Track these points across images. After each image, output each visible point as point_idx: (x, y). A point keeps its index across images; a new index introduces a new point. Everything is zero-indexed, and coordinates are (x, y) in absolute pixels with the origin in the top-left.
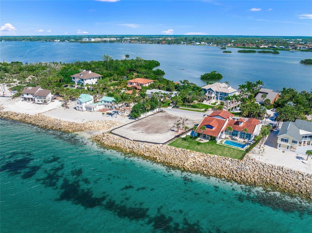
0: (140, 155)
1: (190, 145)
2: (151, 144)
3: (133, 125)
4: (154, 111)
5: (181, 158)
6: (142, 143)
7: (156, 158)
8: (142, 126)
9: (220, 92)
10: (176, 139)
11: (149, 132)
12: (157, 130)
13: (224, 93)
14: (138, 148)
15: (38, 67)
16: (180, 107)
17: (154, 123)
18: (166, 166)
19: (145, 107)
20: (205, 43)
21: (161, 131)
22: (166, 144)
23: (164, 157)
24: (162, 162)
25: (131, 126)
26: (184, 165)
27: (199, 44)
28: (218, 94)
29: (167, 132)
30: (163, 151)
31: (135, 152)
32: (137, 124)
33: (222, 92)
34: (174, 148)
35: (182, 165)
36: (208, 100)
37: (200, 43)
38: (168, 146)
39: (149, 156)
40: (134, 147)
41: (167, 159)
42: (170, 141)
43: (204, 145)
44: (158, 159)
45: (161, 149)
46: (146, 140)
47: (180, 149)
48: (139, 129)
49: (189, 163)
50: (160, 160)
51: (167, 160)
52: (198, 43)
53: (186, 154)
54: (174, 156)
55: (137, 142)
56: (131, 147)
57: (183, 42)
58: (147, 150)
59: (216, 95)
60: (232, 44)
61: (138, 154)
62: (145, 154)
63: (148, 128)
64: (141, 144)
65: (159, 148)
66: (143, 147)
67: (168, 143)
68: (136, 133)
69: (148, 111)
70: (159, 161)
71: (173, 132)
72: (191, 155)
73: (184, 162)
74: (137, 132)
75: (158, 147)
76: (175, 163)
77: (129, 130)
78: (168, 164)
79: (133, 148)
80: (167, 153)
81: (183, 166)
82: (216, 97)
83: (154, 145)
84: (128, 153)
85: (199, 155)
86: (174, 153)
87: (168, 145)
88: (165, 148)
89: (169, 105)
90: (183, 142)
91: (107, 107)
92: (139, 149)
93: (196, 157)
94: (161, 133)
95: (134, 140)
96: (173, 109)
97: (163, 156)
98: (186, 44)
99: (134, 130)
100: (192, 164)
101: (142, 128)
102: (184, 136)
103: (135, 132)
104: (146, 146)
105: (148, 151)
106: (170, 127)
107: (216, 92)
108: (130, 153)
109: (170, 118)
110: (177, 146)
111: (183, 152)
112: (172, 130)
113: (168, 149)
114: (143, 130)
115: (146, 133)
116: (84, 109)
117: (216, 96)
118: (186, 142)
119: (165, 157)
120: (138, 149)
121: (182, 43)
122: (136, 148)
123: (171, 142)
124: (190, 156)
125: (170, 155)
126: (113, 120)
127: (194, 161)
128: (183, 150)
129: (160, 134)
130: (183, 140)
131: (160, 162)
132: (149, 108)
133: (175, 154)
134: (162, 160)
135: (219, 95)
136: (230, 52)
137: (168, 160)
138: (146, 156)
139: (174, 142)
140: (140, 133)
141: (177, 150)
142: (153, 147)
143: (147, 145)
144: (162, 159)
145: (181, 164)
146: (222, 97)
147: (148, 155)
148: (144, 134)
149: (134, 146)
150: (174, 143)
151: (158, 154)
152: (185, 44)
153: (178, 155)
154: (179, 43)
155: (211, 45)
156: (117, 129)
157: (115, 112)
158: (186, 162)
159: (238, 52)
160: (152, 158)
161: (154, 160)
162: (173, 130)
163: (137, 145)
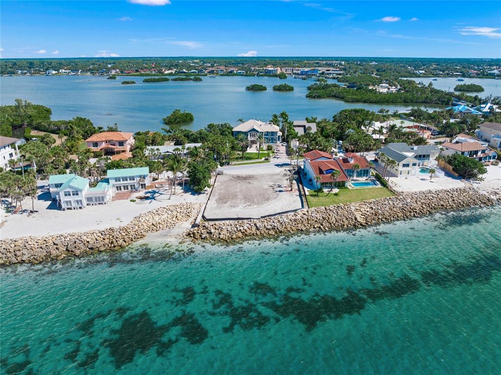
3: (216, 201)
8: (233, 199)
9: (264, 132)
12: (262, 196)
13: (270, 133)
16: (233, 163)
20: (67, 71)
21: (270, 196)
25: (218, 203)
27: (56, 74)
33: (267, 132)
34: (323, 208)
36: (251, 147)
37: (58, 70)
48: (236, 203)
52: (54, 72)
57: (20, 71)
60: (118, 70)
77: (225, 209)
88: (314, 211)
91: (122, 188)
94: (274, 198)
95: (262, 217)
99: (233, 206)
101: (238, 201)
106: (268, 188)
109: (245, 179)
112: (280, 191)
115: (255, 205)
116: (84, 203)
118: (321, 198)
121: (19, 73)
130: (314, 197)
136: (134, 83)
139: (310, 202)
146: (267, 138)
150: (313, 203)
152: (25, 73)
155: (79, 73)
157: (151, 193)
159: (144, 81)
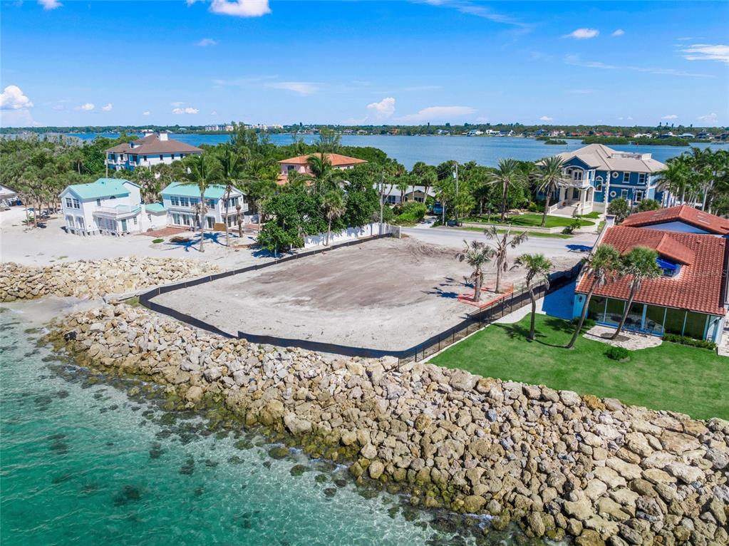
0: (260, 420)
1: (563, 362)
2: (329, 357)
3: (262, 275)
4: (362, 231)
5: (534, 453)
6: (282, 350)
7: (359, 444)
8: (301, 280)
9: (612, 172)
10: (474, 330)
11: (329, 300)
12: (371, 293)
13: (627, 175)
14: (258, 377)
15: (34, 145)
16: (465, 225)
17: (361, 270)
18: (432, 509)
19: (323, 205)
20: (495, 132)
21: (392, 298)
22: (419, 355)
23: (412, 437)
24: (400, 474)
25: (254, 279)
26: (570, 507)
27: (481, 135)
28: (605, 178)
29: (419, 300)
30: (402, 400)
31: (230, 401)
32: (280, 273)
33: (621, 173)
34: (469, 379)
35: (547, 509)
36: (564, 205)
37: (484, 131)
38: (434, 367)
39: (314, 433)
40: (231, 376)
41: (429, 455)
42: (443, 343)
43: (649, 362)
44: (369, 451)
45: (393, 388)
46: (310, 336)
47: (515, 387)
48: (284, 290)
49: (597, 488)
50: (383, 460)
51: (430, 463)
52: (478, 133)
53: (560, 420)
54: (481, 432)
55: (254, 346)
56: (214, 372)
57: (441, 131)
58: (304, 391)
59: (597, 183)
60: (562, 132)
61: (250, 416)
62: (290, 418)
63: (330, 287)
64: (274, 356)
65: (377, 377)
66: (283, 373)
67: (432, 354)
68: (264, 305)
69: (336, 226)
70: (376, 468)
71: (449, 300)
72: (599, 427)
73: (559, 482)
74: (271, 300)
75: (369, 374)
76: (497, 486)
77: (237, 293)
78: (440, 496)
79: (228, 380)
80: (430, 412)
81: (562, 519)
82: (596, 194)
83: (350, 364)
84: (191, 409)
85: (658, 430)
86: (479, 414)
87: (431, 361)
88: (417, 377)
89: (419, 217)
90: (515, 348)
91: (181, 219)
92: (261, 383)
93: (639, 441)
94: (391, 306)
95: (241, 335)
96: (436, 229)
97: (404, 435)
98: (449, 134)
99: (262, 294)
100: (630, 497)
101: (299, 288)
102: (515, 317)
103: (262, 300)
104: (299, 366)
105: (308, 399)
106: (432, 281)
107: (598, 173)
108: (205, 405)
109: (427, 254)
110: (489, 369)
111: (538, 410)
112: (446, 295)
113: (435, 386)
114: (304, 294)
115: (314, 305)
116: (91, 225)
117: (594, 190)
118: (533, 347)
119: (417, 438)
120: (253, 386)
121: (439, 133)
122: (242, 379)
123: (446, 347)
124: (597, 440)
125: (447, 424)
126: (182, 258)
127: (634, 472)
128: (534, 392)
129: (386, 310)
130: (512, 336)
131: (387, 482)
132: (338, 211)
133: (485, 422)
134: (397, 459)
135: (608, 185)
136: (564, 143)
137: (443, 461)
138: (292, 428)
139: (466, 344)
140: (288, 306)
141: (496, 392)
142: (343, 372)
143: (308, 363)
144: (399, 453)
145: (538, 502)
146: (618, 190)
147: (306, 425)
148: (307, 308)
149: (238, 367)
150: (467, 353)
151: (370, 421)
152: (445, 134)
153: (507, 427)
154: (432, 133)
155: (509, 135)
156: (183, 290)
157: (207, 236)
158: (576, 482)
160: (329, 446)
161: (342, 459)
162: (452, 295)
163: (253, 361)
